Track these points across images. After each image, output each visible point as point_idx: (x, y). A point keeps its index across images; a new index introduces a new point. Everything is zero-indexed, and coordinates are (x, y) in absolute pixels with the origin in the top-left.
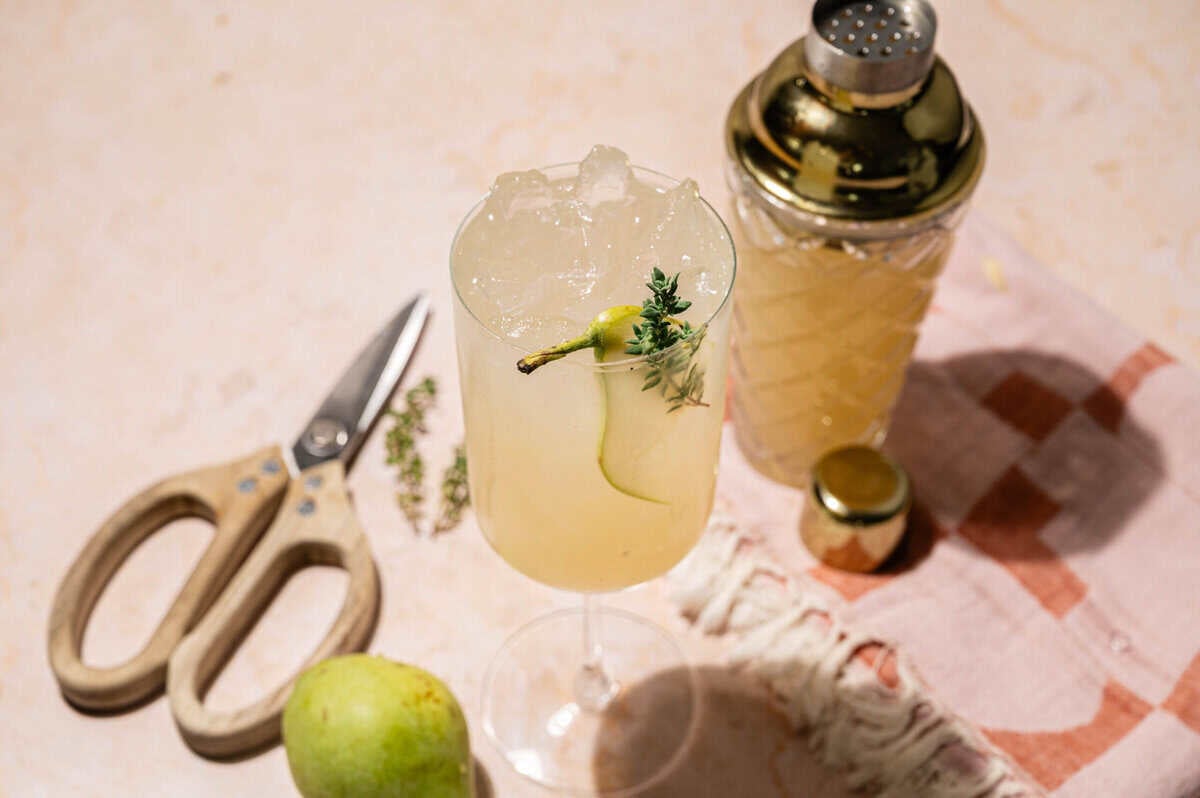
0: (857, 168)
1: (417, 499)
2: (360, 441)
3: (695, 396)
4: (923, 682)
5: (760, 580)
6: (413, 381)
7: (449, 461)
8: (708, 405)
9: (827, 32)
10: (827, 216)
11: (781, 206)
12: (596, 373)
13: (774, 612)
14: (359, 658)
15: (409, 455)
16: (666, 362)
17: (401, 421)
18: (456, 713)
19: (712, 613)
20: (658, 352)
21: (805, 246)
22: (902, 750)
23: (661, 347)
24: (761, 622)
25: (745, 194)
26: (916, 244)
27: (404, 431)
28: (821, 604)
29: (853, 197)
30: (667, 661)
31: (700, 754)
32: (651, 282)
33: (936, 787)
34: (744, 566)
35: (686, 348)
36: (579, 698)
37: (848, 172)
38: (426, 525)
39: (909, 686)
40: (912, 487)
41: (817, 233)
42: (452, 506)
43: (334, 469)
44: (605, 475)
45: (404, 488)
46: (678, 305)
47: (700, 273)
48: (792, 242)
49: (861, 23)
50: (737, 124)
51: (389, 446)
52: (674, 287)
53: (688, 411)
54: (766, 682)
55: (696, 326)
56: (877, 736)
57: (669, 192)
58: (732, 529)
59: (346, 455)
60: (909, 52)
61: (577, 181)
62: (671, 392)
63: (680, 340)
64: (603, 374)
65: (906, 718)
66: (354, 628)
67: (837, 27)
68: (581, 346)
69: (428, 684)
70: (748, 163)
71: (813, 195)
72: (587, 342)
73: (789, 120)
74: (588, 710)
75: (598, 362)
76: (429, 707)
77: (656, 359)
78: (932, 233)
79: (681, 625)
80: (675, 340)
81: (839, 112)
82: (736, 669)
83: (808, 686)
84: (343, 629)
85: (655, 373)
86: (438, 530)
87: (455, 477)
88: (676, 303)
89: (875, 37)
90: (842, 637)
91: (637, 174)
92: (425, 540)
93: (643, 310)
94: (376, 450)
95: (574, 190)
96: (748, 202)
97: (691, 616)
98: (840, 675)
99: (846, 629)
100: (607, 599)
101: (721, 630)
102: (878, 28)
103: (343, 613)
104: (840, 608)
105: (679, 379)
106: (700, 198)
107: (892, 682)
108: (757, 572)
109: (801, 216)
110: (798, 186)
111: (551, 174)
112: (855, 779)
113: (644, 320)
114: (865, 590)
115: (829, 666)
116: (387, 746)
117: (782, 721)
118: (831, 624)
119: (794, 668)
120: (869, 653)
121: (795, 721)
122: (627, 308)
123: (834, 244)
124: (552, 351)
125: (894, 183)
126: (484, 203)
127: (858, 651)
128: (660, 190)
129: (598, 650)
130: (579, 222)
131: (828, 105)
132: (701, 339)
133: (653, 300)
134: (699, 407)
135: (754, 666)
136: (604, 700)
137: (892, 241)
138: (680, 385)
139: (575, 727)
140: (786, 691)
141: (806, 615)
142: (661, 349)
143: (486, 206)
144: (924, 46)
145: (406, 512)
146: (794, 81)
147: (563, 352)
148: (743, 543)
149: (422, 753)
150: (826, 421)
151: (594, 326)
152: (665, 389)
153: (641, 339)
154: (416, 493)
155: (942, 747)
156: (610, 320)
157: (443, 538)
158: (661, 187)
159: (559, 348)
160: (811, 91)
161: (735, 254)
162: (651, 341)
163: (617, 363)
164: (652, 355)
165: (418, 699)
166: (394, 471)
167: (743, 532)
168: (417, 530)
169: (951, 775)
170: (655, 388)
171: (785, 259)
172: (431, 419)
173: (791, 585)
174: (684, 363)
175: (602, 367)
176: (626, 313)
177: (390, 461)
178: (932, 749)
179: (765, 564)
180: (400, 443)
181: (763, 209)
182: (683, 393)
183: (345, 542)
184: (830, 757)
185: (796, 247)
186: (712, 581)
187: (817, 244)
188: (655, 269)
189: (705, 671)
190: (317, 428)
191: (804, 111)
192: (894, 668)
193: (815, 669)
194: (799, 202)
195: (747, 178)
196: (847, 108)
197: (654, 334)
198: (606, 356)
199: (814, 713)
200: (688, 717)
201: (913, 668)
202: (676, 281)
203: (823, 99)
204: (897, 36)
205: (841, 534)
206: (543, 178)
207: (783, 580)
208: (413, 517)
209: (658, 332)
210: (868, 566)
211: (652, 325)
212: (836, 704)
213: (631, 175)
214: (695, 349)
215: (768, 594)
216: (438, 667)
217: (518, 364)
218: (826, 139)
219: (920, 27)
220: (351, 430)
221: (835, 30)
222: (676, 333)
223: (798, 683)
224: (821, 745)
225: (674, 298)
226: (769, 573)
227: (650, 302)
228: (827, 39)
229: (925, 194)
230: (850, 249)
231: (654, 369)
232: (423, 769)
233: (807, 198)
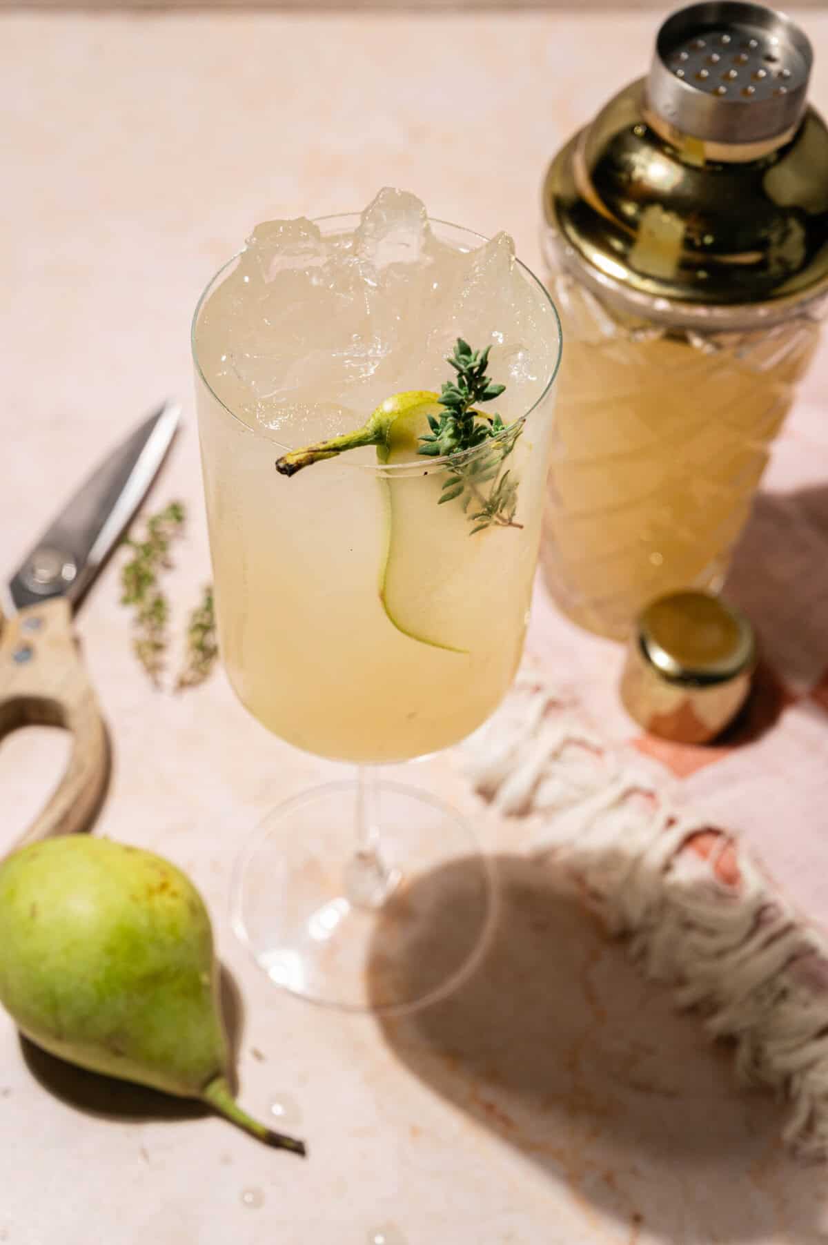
0: (708, 240)
1: (158, 647)
2: (91, 576)
3: (505, 514)
4: (768, 877)
5: (572, 752)
6: (157, 505)
7: (197, 601)
8: (521, 527)
9: (674, 66)
10: (671, 299)
11: (611, 285)
12: (379, 478)
13: (587, 791)
14: (82, 840)
15: (149, 594)
16: (469, 467)
17: (142, 553)
18: (197, 910)
19: (514, 789)
20: (459, 453)
21: (640, 336)
22: (743, 961)
23: (464, 446)
24: (573, 803)
25: (567, 271)
26: (779, 337)
27: (144, 565)
28: (646, 782)
29: (702, 275)
30: (456, 847)
31: (497, 962)
32: (452, 356)
33: (785, 1008)
34: (553, 734)
35: (497, 448)
36: (349, 892)
37: (698, 242)
38: (169, 679)
39: (752, 883)
40: (758, 642)
41: (655, 320)
42: (200, 656)
43: (58, 609)
44: (388, 613)
45: (142, 633)
46: (487, 390)
47: (516, 353)
48: (624, 332)
49: (716, 57)
50: (558, 188)
51: (126, 583)
52: (484, 365)
53: (497, 534)
54: (577, 875)
55: (509, 421)
56: (712, 944)
57: (475, 251)
58: (538, 689)
59: (73, 592)
60: (777, 93)
61: (358, 236)
62: (475, 507)
63: (489, 438)
64: (387, 479)
65: (749, 923)
66: (76, 802)
67: (687, 60)
68: (360, 443)
69: (164, 873)
70: (571, 231)
71: (651, 271)
72: (368, 437)
73: (624, 177)
74: (360, 906)
75: (381, 464)
76: (163, 902)
77: (457, 462)
78: (798, 323)
79: (474, 804)
80: (483, 437)
81: (686, 166)
82: (541, 860)
83: (630, 881)
84: (63, 803)
85: (455, 481)
86: (183, 684)
87: (205, 621)
88: (486, 386)
89: (733, 73)
90: (671, 822)
91: (436, 230)
92: (166, 697)
93: (441, 395)
94: (110, 586)
95: (354, 248)
96: (570, 281)
97: (487, 793)
98: (667, 868)
99: (677, 812)
100: (387, 772)
101: (524, 810)
102: (737, 63)
103: (64, 783)
104: (668, 787)
105: (487, 490)
106: (517, 259)
107: (731, 878)
108: (569, 742)
109: (637, 298)
110: (635, 259)
111: (326, 228)
112: (685, 996)
113: (443, 409)
114: (699, 765)
115: (655, 858)
116: (111, 951)
117: (596, 923)
118: (657, 806)
119: (612, 859)
120: (704, 842)
121: (613, 925)
122: (421, 395)
123: (677, 334)
124: (322, 447)
125: (751, 258)
126: (238, 261)
127: (690, 839)
128: (463, 250)
129: (373, 835)
130: (360, 286)
131: (674, 157)
132: (516, 438)
133: (456, 383)
134: (511, 528)
135: (562, 856)
136: (378, 897)
137: (748, 332)
138: (487, 497)
139: (344, 927)
140: (603, 888)
141: (628, 794)
142: (465, 448)
143: (240, 265)
144: (793, 87)
145: (145, 663)
146: (631, 129)
147: (337, 450)
148: (552, 706)
149: (153, 959)
150: (656, 559)
151: (377, 415)
152: (467, 502)
153: (438, 434)
154: (157, 640)
155: (792, 959)
156: (398, 408)
157: (189, 695)
158: (466, 247)
159: (330, 444)
160: (653, 139)
161: (560, 330)
162: (452, 436)
163: (408, 465)
164: (452, 455)
165: (151, 892)
166: (131, 612)
167: (551, 693)
168: (157, 684)
169: (804, 993)
170: (457, 499)
171: (613, 353)
172: (177, 552)
173: (610, 759)
174: (494, 468)
175: (387, 471)
176: (420, 400)
177: (126, 601)
178: (780, 961)
179: (578, 731)
180: (139, 580)
181: (588, 289)
182: (491, 508)
183: (69, 698)
184: (655, 968)
185: (629, 339)
186: (513, 753)
187: (654, 335)
188: (459, 340)
189: (505, 862)
190: (39, 560)
191: (644, 167)
192: (733, 859)
193: (637, 861)
194: (636, 281)
195: (570, 252)
196: (698, 161)
197: (456, 428)
198: (392, 457)
199: (635, 913)
200: (482, 917)
201: (757, 862)
202: (486, 355)
203: (668, 150)
204: (762, 73)
205: (671, 697)
206: (313, 230)
207: (599, 752)
208: (153, 669)
209: (461, 425)
210: (702, 736)
211: (454, 415)
212: (663, 903)
213: (427, 231)
214: (508, 451)
215: (580, 768)
216: (177, 852)
217: (277, 463)
218: (670, 202)
219: (790, 65)
220: (80, 562)
221: (684, 64)
222: (483, 428)
223: (617, 877)
224: (644, 953)
225: (484, 378)
226: (582, 743)
227: (450, 385)
228: (675, 73)
229: (789, 273)
230: (697, 342)
231: (454, 475)
232: (155, 979)
233: (644, 276)
